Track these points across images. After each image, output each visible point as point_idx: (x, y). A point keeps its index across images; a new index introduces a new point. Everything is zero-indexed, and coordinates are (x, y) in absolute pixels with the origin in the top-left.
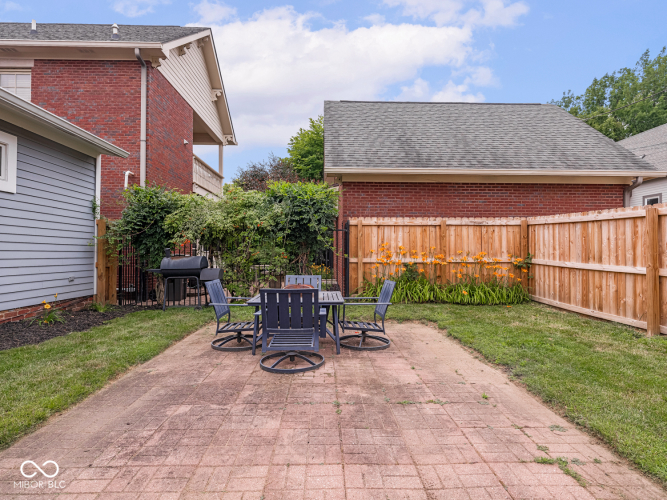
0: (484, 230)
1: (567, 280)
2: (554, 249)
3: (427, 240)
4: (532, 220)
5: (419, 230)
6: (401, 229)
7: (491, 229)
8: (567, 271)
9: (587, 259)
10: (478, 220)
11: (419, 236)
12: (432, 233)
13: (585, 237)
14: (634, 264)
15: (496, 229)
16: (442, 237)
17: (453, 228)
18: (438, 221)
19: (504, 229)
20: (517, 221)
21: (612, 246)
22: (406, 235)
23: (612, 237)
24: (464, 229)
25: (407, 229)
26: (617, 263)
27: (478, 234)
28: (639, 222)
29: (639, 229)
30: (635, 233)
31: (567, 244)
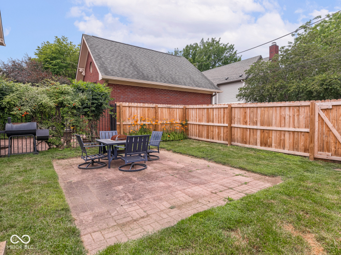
0: (171, 109)
1: (201, 129)
2: (196, 118)
3: (150, 114)
4: (187, 106)
5: (147, 109)
6: (139, 108)
7: (173, 110)
8: (201, 126)
9: (208, 122)
10: (169, 105)
11: (147, 112)
12: (152, 111)
13: (208, 114)
14: (224, 123)
15: (175, 109)
16: (156, 113)
17: (160, 109)
18: (154, 105)
19: (178, 110)
20: (182, 106)
21: (217, 117)
22: (141, 111)
23: (217, 114)
24: (164, 109)
25: (142, 109)
26: (219, 123)
27: (169, 111)
28: (225, 109)
29: (225, 111)
30: (224, 113)
31: (201, 116)
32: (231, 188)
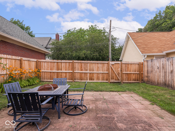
0: (30, 62)
1: (52, 75)
2: (48, 68)
3: (16, 65)
4: (40, 60)
5: (14, 61)
6: (8, 60)
7: (31, 62)
8: (52, 73)
9: (58, 70)
10: (28, 59)
11: (14, 63)
13: (58, 66)
14: (69, 70)
15: (32, 62)
16: (21, 64)
18: (19, 58)
19: (33, 62)
20: (35, 60)
21: (64, 67)
22: (10, 62)
23: (64, 66)
24: (26, 61)
25: (10, 60)
26: (65, 70)
27: (28, 63)
28: (70, 63)
30: (69, 65)
31: (52, 67)
32: (136, 100)
